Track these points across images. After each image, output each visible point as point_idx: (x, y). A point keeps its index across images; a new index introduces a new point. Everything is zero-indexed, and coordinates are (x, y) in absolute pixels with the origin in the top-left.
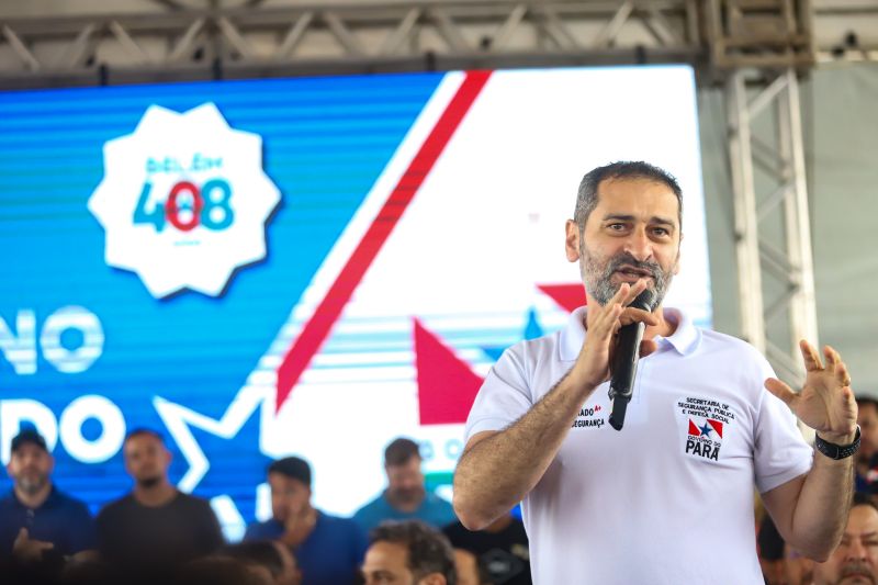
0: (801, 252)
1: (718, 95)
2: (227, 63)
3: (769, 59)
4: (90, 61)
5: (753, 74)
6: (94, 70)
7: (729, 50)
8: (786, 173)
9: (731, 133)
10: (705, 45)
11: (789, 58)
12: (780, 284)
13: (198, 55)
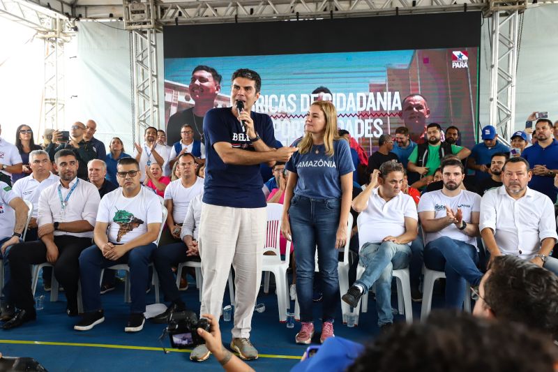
0: (512, 72)
1: (490, 19)
2: (335, 12)
3: (510, 7)
4: (293, 12)
5: (504, 12)
6: (295, 14)
7: (496, 4)
8: (511, 45)
9: (493, 32)
10: (488, 3)
11: (517, 6)
12: (505, 81)
13: (325, 10)
